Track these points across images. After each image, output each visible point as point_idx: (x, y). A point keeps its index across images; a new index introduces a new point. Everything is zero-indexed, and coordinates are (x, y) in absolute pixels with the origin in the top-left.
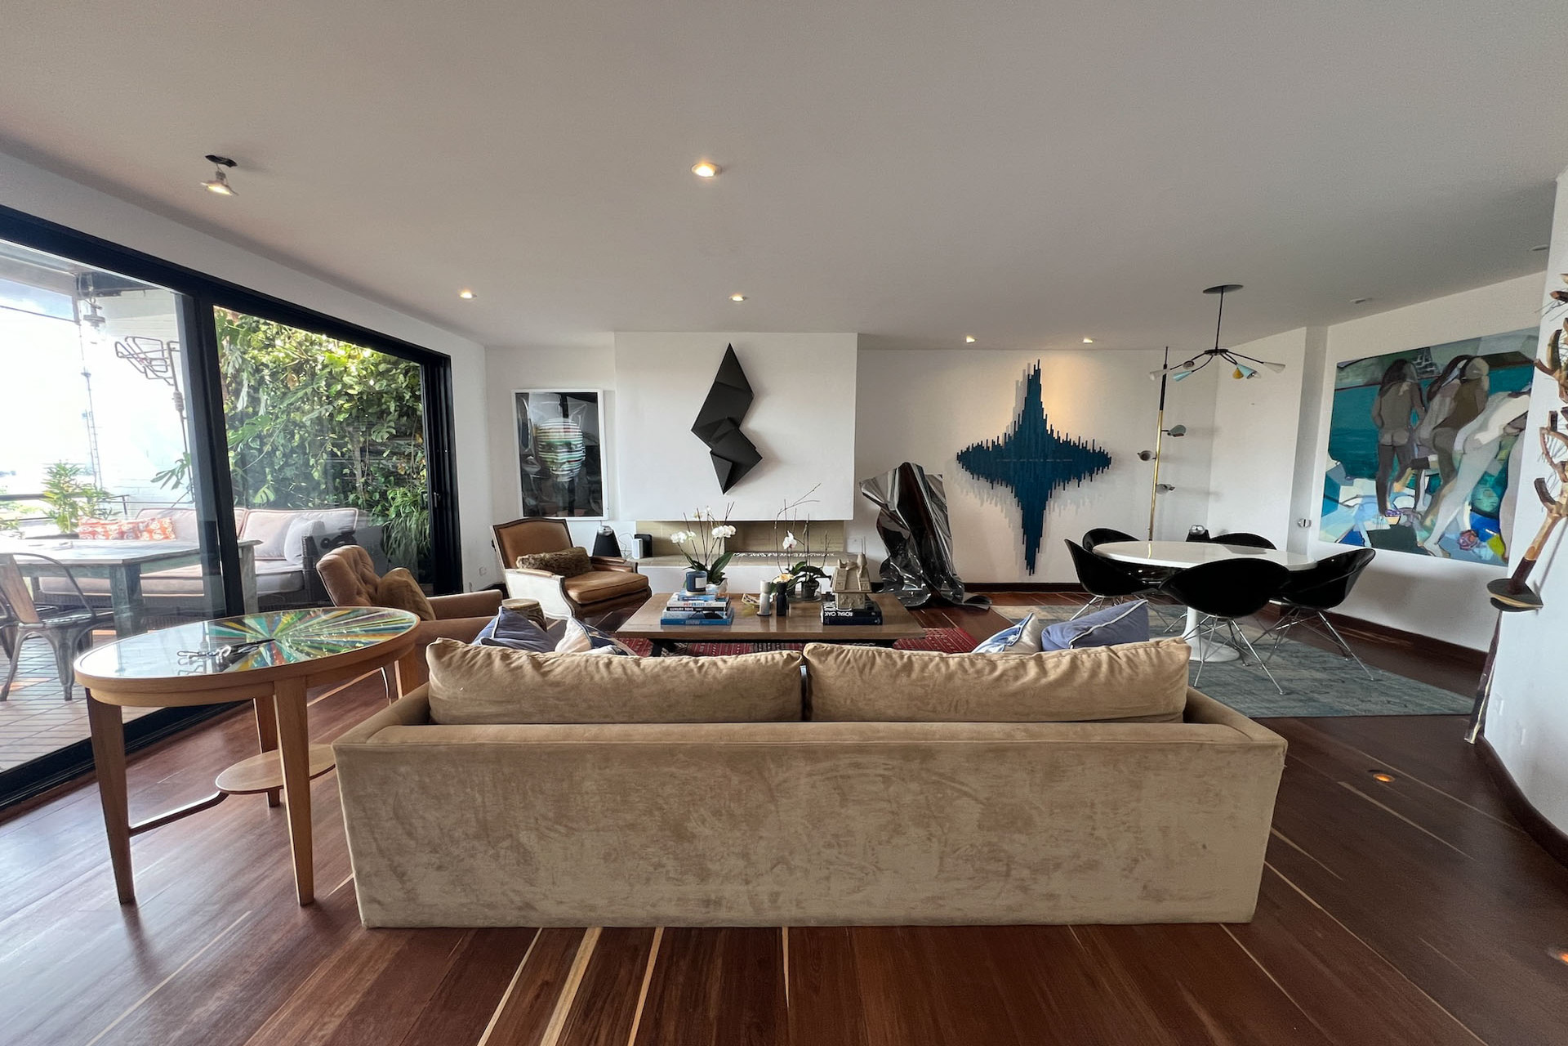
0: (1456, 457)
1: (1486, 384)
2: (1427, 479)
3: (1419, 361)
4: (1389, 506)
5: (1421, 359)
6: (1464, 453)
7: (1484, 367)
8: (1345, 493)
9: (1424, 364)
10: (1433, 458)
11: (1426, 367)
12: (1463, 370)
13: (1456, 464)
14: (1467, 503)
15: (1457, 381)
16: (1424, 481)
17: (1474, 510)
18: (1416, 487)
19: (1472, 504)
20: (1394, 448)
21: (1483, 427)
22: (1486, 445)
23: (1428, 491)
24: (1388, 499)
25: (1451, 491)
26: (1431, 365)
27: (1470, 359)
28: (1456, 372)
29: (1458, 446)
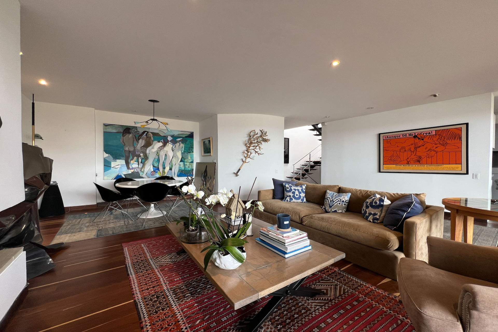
0: (148, 155)
1: (152, 138)
2: (141, 160)
3: (134, 129)
4: (130, 167)
5: (135, 129)
6: (149, 154)
7: (152, 135)
8: (113, 164)
9: (136, 130)
10: (142, 155)
11: (136, 131)
12: (146, 134)
13: (148, 156)
14: (152, 165)
15: (145, 136)
16: (140, 160)
17: (153, 166)
18: (138, 162)
19: (153, 165)
20: (130, 152)
21: (153, 148)
22: (154, 152)
23: (141, 163)
24: (130, 165)
25: (147, 162)
26: (138, 131)
27: (148, 132)
28: (145, 135)
29: (148, 152)
